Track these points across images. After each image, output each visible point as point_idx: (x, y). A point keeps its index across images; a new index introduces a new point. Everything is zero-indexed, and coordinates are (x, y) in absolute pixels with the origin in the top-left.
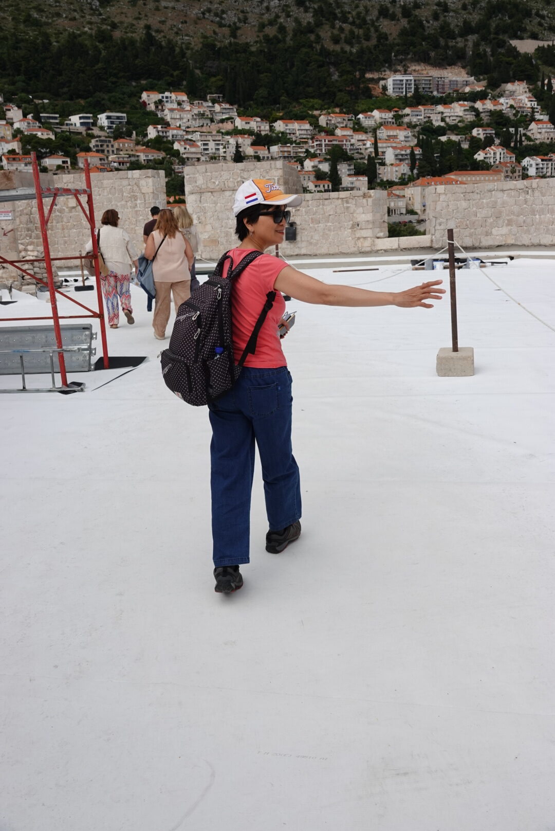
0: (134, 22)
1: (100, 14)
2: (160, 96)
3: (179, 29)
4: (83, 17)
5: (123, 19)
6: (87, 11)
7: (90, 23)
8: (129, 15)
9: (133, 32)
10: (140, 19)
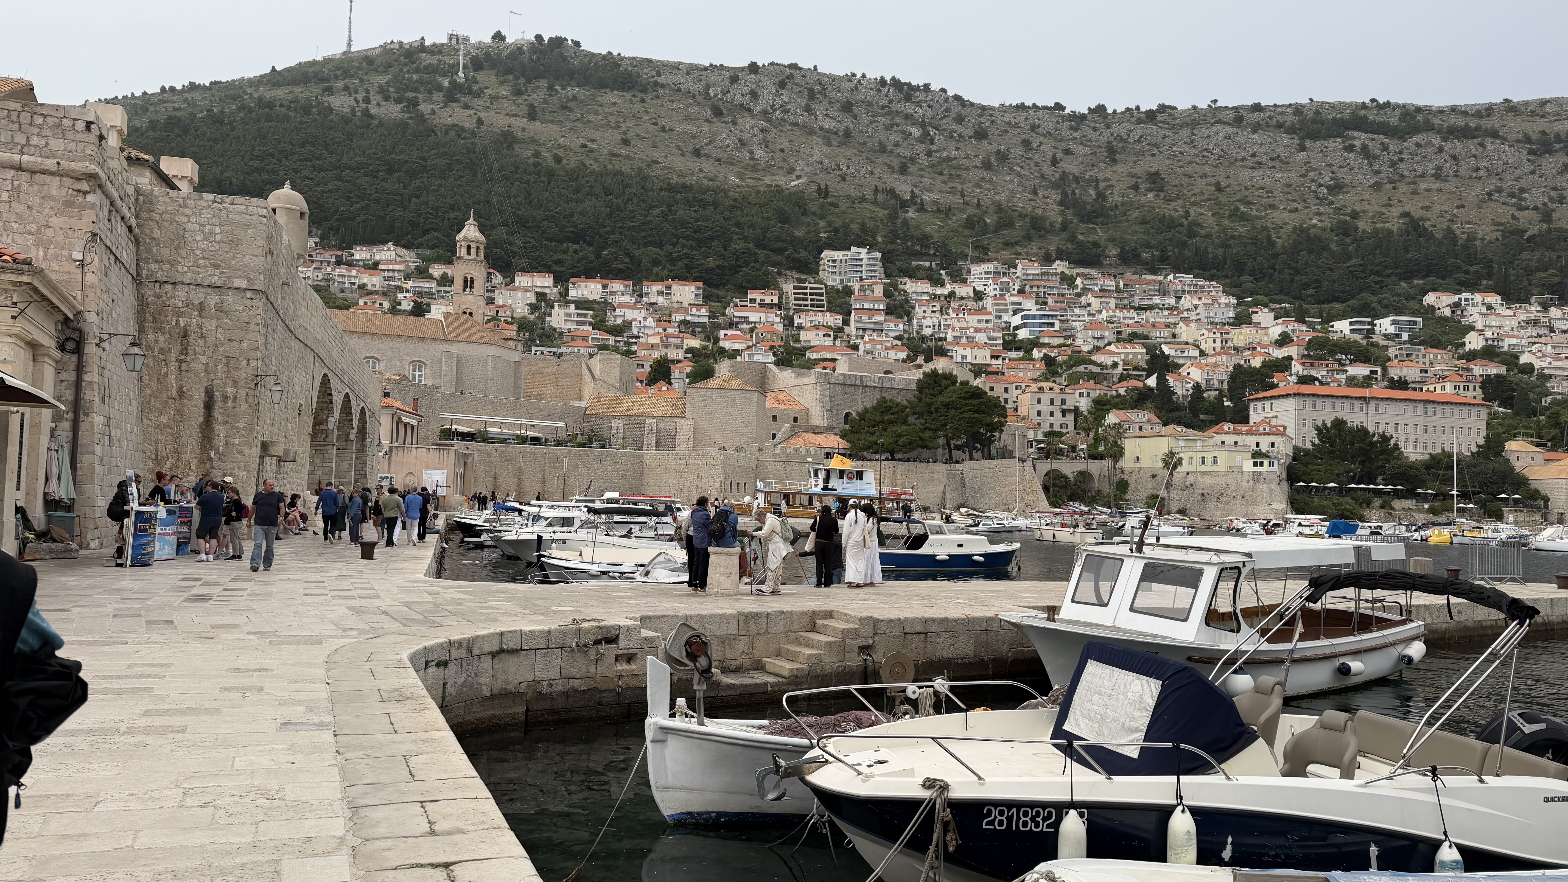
0: (1384, 210)
1: (1332, 203)
2: (1456, 298)
3: (1454, 216)
4: (1307, 208)
5: (1367, 207)
6: (1312, 201)
7: (1319, 214)
8: (1373, 201)
9: (1383, 222)
10: (1391, 205)
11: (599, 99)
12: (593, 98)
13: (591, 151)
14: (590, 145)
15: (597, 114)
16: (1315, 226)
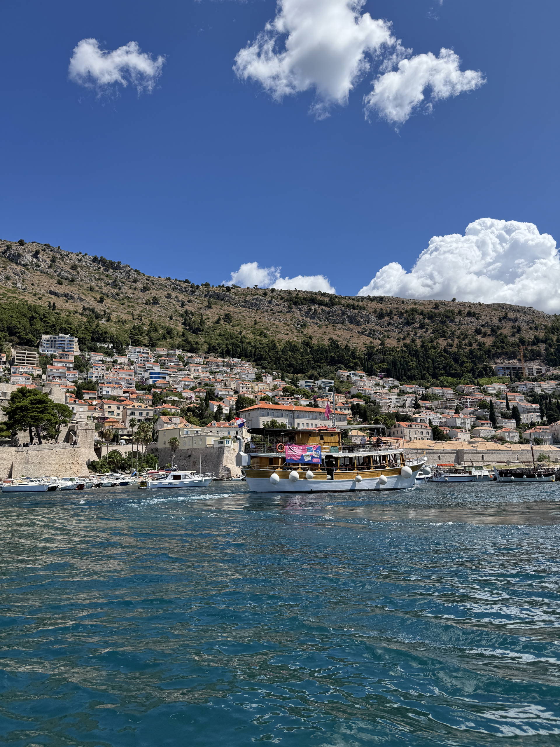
1: (303, 332)
2: (349, 373)
3: (349, 340)
4: (292, 333)
5: (316, 335)
7: (297, 336)
8: (319, 333)
9: (322, 341)
10: (325, 335)
16: (295, 341)
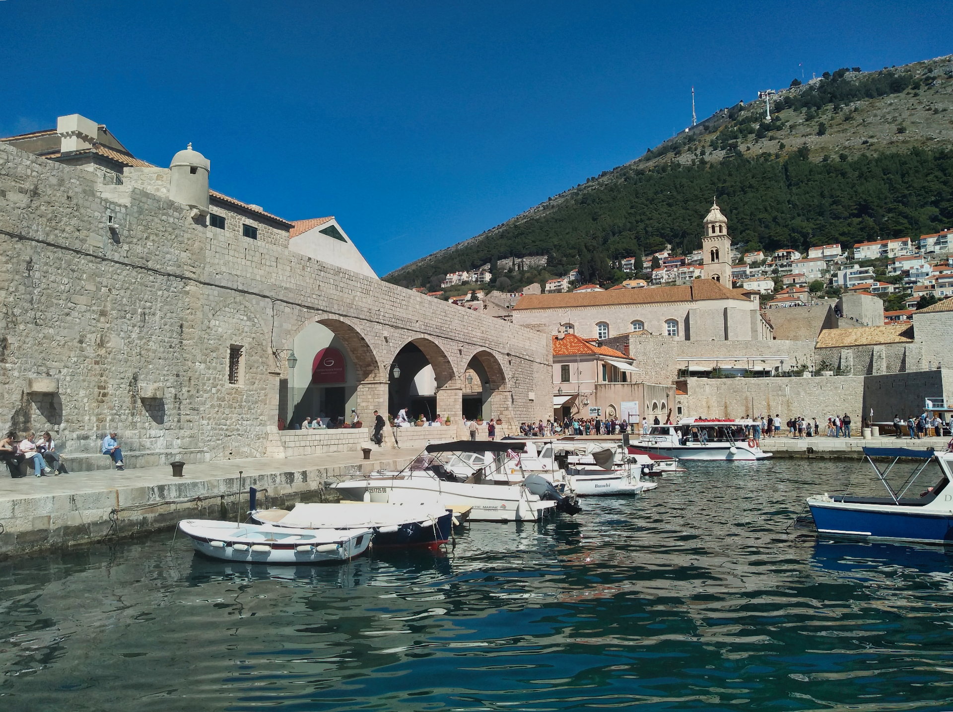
11: (877, 104)
12: (872, 105)
13: (872, 145)
14: (870, 140)
15: (875, 116)
